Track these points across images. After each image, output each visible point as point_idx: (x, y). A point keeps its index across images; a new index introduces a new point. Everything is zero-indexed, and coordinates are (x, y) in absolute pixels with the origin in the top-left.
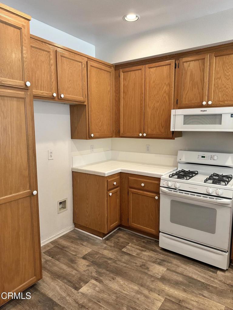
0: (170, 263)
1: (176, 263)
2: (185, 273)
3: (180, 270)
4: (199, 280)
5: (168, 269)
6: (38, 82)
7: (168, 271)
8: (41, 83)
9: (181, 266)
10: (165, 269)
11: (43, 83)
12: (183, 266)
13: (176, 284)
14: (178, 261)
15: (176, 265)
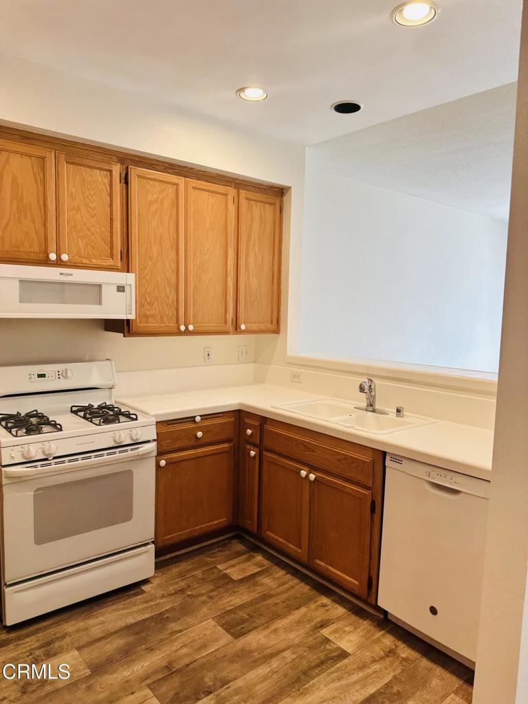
0: (64, 637)
1: (75, 628)
2: (111, 627)
3: (96, 631)
4: (141, 619)
5: (79, 649)
7: (86, 650)
9: (88, 625)
10: (76, 653)
12: (91, 622)
13: (127, 654)
14: (73, 622)
15: (78, 631)
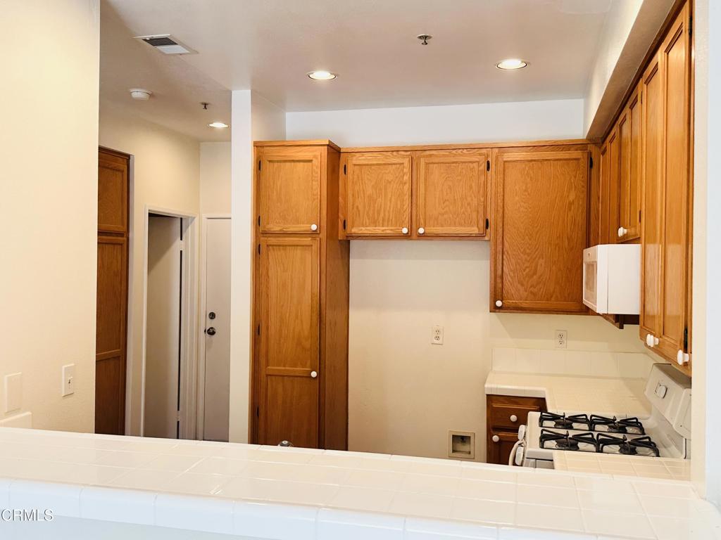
6: (379, 214)
8: (385, 215)
11: (387, 214)
